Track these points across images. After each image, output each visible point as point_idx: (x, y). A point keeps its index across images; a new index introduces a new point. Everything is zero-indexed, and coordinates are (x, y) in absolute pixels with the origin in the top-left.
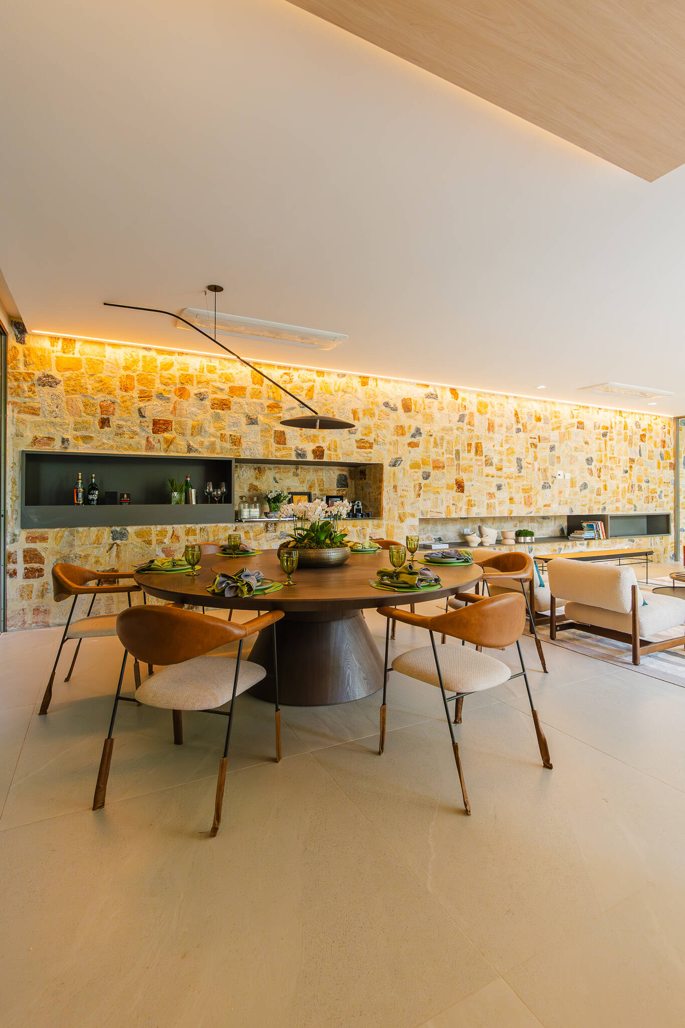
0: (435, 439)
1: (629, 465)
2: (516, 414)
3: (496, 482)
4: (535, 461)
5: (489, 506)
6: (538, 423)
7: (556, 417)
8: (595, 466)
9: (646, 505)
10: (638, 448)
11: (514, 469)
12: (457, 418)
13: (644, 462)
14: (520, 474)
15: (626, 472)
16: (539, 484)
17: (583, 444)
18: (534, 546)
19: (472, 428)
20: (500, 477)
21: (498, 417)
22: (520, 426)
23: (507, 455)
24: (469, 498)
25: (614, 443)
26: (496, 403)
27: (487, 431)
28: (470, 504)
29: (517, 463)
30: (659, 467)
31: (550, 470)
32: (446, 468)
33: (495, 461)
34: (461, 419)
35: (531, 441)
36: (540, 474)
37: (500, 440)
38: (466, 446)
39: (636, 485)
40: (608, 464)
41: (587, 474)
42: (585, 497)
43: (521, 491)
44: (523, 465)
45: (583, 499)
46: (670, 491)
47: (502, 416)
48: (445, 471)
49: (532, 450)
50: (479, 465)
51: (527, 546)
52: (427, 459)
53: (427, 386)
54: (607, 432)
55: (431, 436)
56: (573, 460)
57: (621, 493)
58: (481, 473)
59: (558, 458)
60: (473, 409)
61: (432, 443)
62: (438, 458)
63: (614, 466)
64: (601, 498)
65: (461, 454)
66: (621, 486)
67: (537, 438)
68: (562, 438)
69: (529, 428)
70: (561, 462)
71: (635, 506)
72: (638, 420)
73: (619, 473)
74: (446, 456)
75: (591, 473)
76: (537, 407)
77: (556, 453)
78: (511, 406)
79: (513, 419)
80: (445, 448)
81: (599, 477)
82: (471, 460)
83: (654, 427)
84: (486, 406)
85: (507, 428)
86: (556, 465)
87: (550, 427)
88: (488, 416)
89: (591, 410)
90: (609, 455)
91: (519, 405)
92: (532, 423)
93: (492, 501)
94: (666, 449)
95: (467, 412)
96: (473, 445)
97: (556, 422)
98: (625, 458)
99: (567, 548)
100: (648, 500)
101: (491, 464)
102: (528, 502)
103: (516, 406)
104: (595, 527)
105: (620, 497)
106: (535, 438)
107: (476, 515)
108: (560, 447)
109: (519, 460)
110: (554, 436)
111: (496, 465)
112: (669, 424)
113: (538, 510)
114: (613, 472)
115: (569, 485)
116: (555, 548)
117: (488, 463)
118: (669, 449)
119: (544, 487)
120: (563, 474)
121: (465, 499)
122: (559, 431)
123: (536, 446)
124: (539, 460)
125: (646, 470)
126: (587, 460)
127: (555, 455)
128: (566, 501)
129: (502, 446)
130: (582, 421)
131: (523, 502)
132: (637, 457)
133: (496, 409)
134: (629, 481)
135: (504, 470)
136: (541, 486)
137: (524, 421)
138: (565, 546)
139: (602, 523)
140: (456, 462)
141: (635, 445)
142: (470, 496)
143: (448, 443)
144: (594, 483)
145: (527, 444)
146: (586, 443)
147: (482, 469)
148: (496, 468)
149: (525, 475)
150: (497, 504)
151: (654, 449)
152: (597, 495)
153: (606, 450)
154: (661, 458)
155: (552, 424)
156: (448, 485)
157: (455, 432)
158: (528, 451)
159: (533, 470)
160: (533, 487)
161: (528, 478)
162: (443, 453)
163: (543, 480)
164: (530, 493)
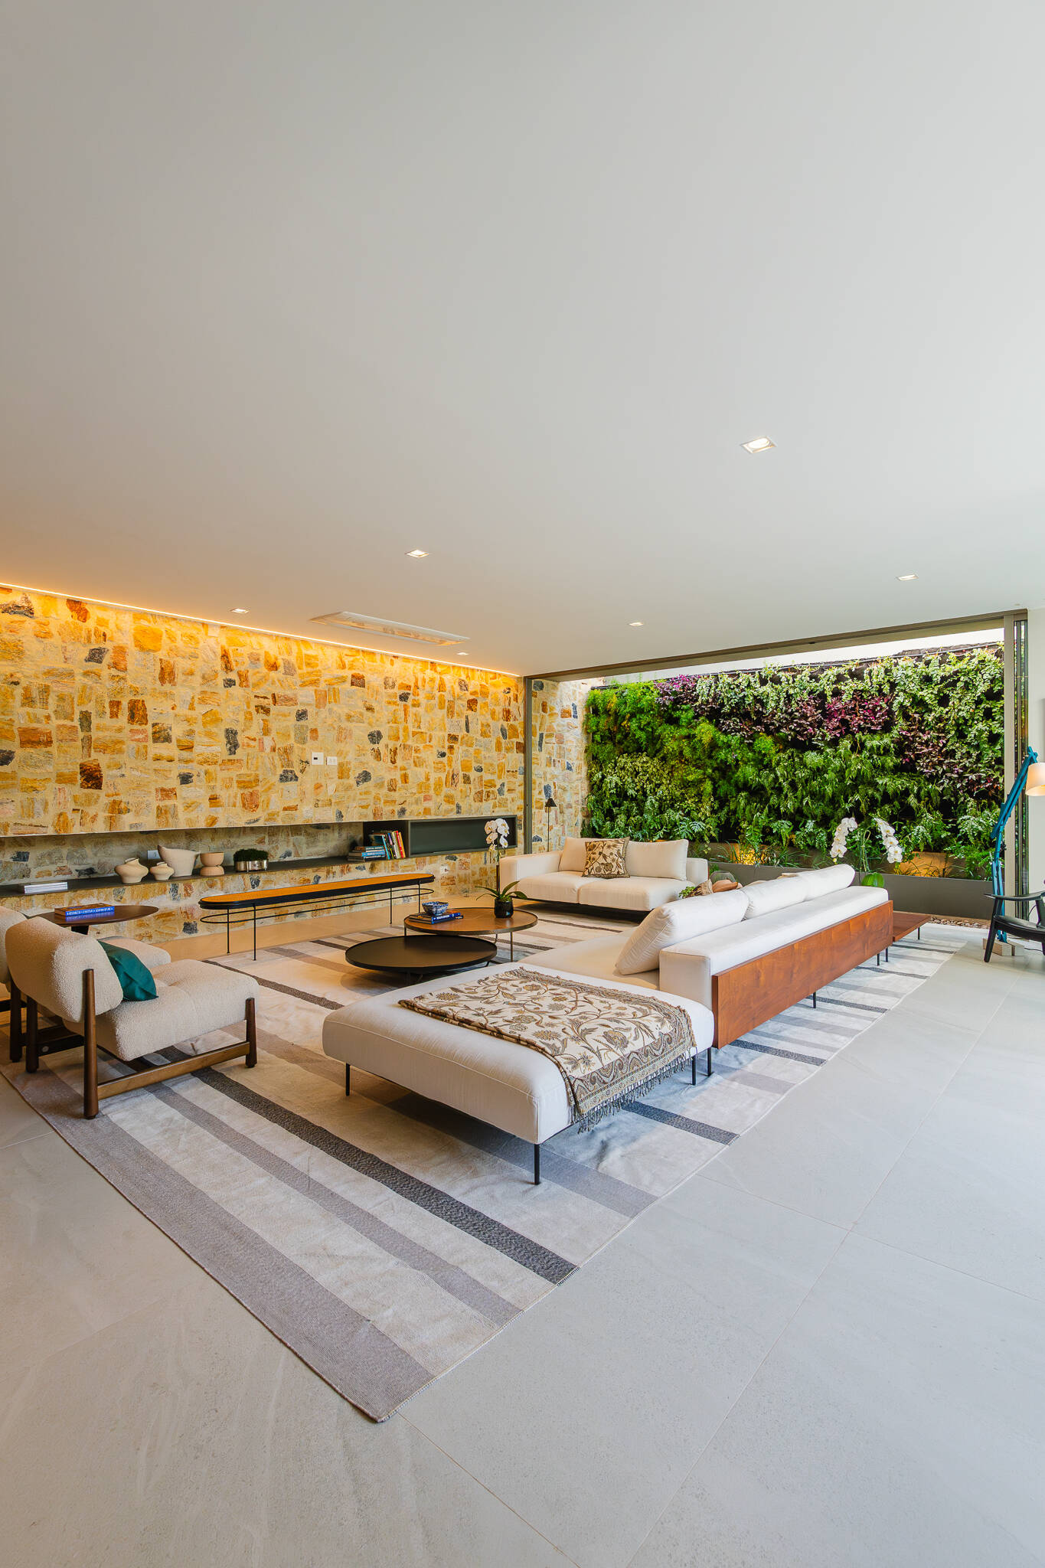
0: (26, 689)
1: (447, 744)
2: (225, 656)
3: (177, 769)
4: (265, 734)
5: (161, 812)
6: (273, 674)
7: (308, 664)
8: (387, 746)
9: (477, 804)
10: (464, 720)
11: (220, 748)
12: (86, 654)
13: (474, 741)
14: (232, 757)
15: (443, 755)
16: (275, 774)
17: (364, 710)
18: (263, 876)
19: (121, 674)
20: (187, 762)
21: (183, 657)
22: (233, 676)
23: (205, 723)
24: (116, 798)
25: (421, 710)
26: (179, 633)
27: (158, 682)
28: (116, 809)
29: (227, 737)
30: (499, 747)
31: (296, 750)
32: (55, 744)
33: (177, 732)
34: (96, 656)
35: (256, 702)
36: (277, 758)
37: (189, 699)
38: (107, 705)
39: (461, 774)
40: (409, 743)
41: (369, 758)
42: (367, 793)
43: (235, 784)
44: (240, 742)
45: (361, 797)
46: (517, 784)
47: (194, 656)
48: (53, 749)
49: (258, 719)
50: (138, 740)
51: (247, 877)
52: (6, 727)
53: (9, 590)
54: (409, 694)
55: (16, 683)
56: (342, 735)
57: (433, 787)
58: (142, 754)
59: (314, 731)
60: (125, 640)
61: (19, 698)
62: (35, 725)
63: (421, 746)
64: (395, 795)
65: (95, 721)
66: (433, 777)
67: (270, 697)
68: (322, 700)
69: (252, 680)
70: (320, 738)
71: (458, 807)
72: (463, 677)
73: (430, 756)
74: (55, 722)
75: (378, 755)
76: (270, 647)
77: (309, 722)
78: (213, 640)
79: (219, 665)
80: (53, 707)
81: (393, 762)
82: (120, 730)
83: (491, 690)
84: (157, 637)
85: (203, 677)
86: (310, 742)
87: (297, 679)
88: (161, 654)
89: (378, 658)
90: (411, 729)
91: (231, 641)
92: (259, 672)
93: (169, 803)
94: (511, 722)
95: (108, 645)
96: (125, 704)
97: (310, 674)
98: (441, 733)
99: (331, 875)
100: (479, 797)
101: (168, 739)
102: (250, 803)
103: (224, 642)
104: (384, 840)
105: (432, 792)
106: (265, 698)
107: (131, 828)
108: (317, 713)
109: (231, 736)
110: (306, 697)
111: (178, 741)
112: (516, 686)
113: (272, 816)
114: (419, 756)
115: (336, 775)
116: (306, 877)
117: (160, 736)
118: (516, 723)
119: (284, 778)
120: (322, 759)
121: (105, 801)
122: (315, 688)
123: (267, 711)
124: (273, 734)
125: (477, 752)
126: (371, 735)
127: (307, 727)
128: (330, 800)
129: (192, 708)
130: (361, 673)
131: (239, 803)
132: (461, 733)
133: (179, 643)
134: (447, 768)
135: (197, 749)
136: (278, 777)
137: (242, 669)
138: (328, 873)
139: (400, 833)
140: (81, 735)
141: (458, 715)
142: (116, 795)
143: (61, 698)
144: (382, 771)
145: (248, 707)
146: (369, 709)
147: (146, 747)
148: (178, 746)
149: (245, 758)
150: (181, 808)
151: (490, 721)
152: (390, 790)
153: (406, 721)
154: (503, 735)
155: (302, 676)
156: (61, 775)
157: (79, 679)
158: (252, 719)
159: (262, 750)
160: (261, 778)
161: (250, 764)
162: (48, 717)
163: (283, 766)
164: (255, 789)
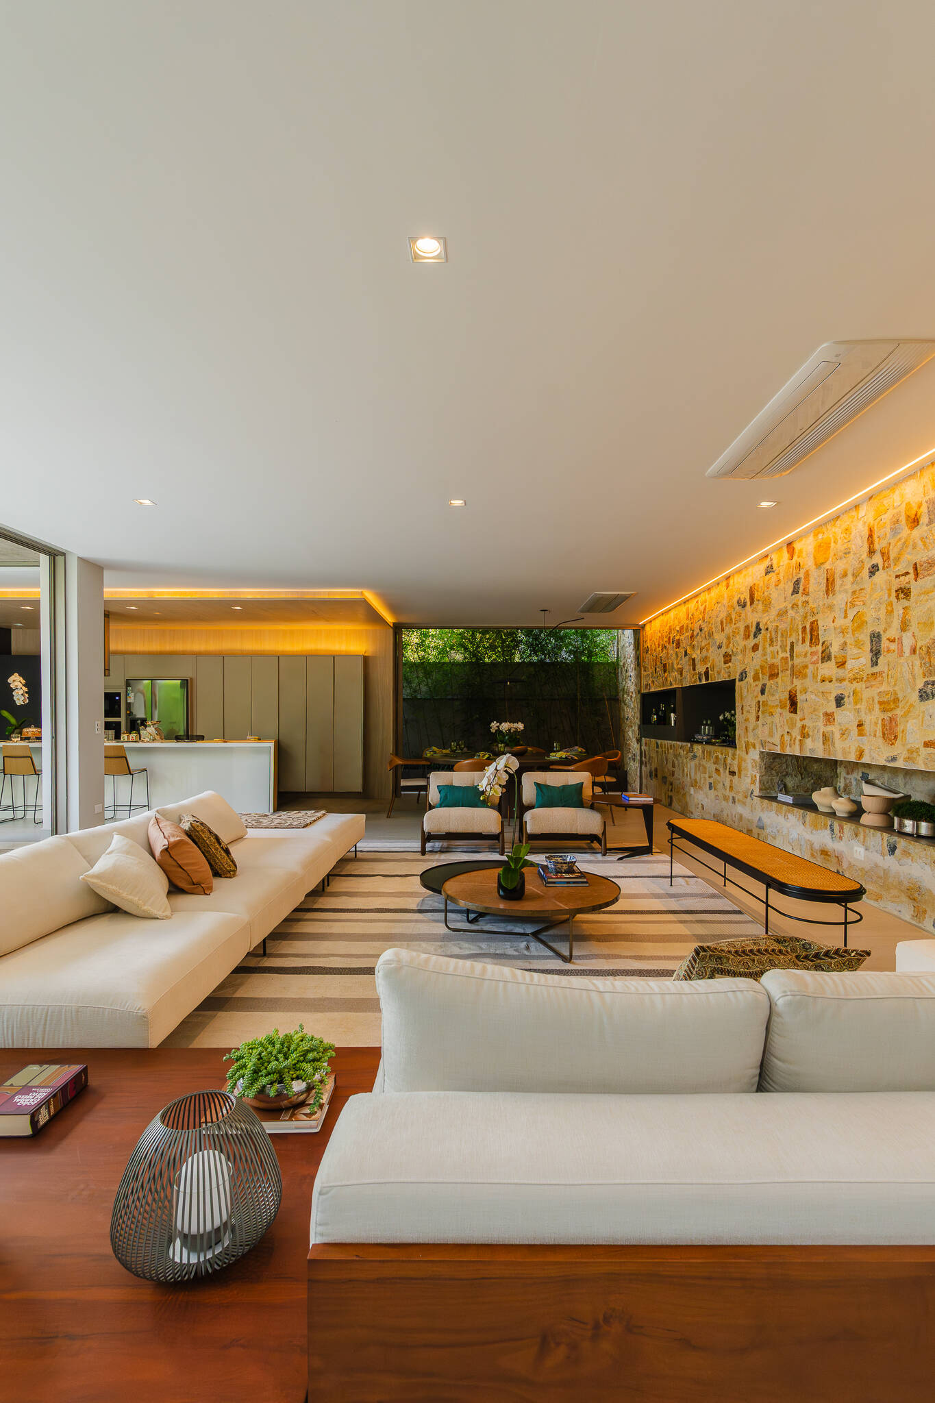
0: (771, 633)
2: (870, 535)
3: (834, 690)
4: (903, 630)
5: (826, 739)
6: (916, 533)
11: (866, 658)
12: (793, 590)
14: (876, 669)
16: (914, 689)
19: (807, 599)
20: (841, 680)
21: (841, 559)
22: (877, 559)
23: (853, 631)
24: (805, 722)
26: (840, 532)
27: (826, 596)
28: (804, 733)
29: (872, 643)
32: (780, 675)
33: (835, 650)
34: (796, 588)
35: (896, 585)
36: (917, 663)
37: (843, 606)
38: (800, 633)
43: (877, 707)
44: (883, 647)
47: (847, 552)
48: (779, 680)
49: (899, 607)
50: (814, 663)
52: (766, 665)
55: (768, 629)
58: (815, 677)
60: (809, 563)
61: (768, 641)
62: (773, 661)
65: (795, 649)
67: (911, 570)
69: (892, 556)
74: (780, 656)
76: (912, 494)
78: (862, 522)
79: (865, 551)
80: (779, 643)
82: (806, 655)
84: (829, 547)
85: (853, 575)
88: (827, 566)
91: (877, 513)
92: (900, 539)
93: (829, 728)
95: (802, 575)
96: (808, 628)
101: (829, 658)
102: (890, 733)
103: (870, 518)
106: (907, 573)
107: (810, 753)
109: (876, 637)
111: (835, 657)
113: (913, 755)
117: (826, 657)
119: (924, 695)
121: (799, 724)
123: (908, 593)
124: (914, 627)
129: (846, 616)
131: (879, 734)
133: (839, 545)
135: (849, 665)
136: (917, 693)
137: (884, 544)
140: (790, 663)
142: (804, 719)
143: (782, 634)
145: (889, 595)
147: (817, 668)
148: (836, 663)
149: (886, 669)
150: (837, 735)
156: (781, 702)
157: (791, 613)
158: (892, 611)
159: (901, 654)
160: (900, 696)
161: (890, 676)
162: (778, 653)
163: (925, 675)
164: (895, 712)
